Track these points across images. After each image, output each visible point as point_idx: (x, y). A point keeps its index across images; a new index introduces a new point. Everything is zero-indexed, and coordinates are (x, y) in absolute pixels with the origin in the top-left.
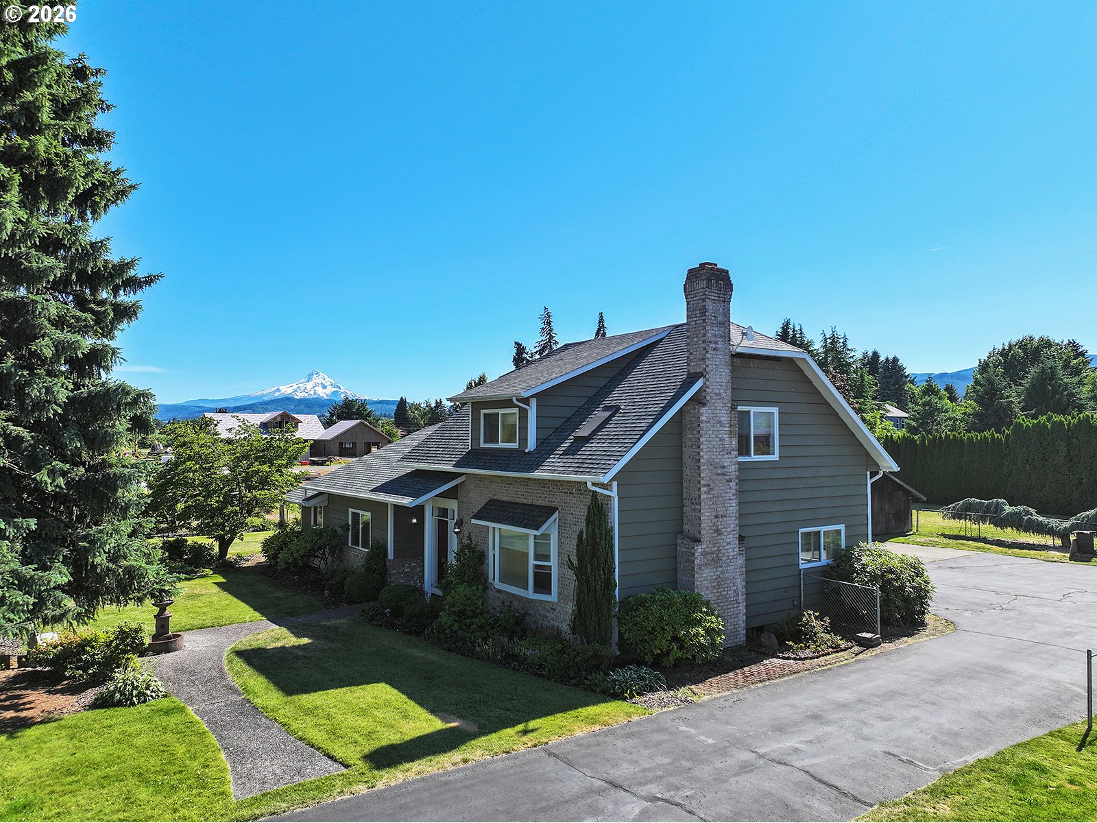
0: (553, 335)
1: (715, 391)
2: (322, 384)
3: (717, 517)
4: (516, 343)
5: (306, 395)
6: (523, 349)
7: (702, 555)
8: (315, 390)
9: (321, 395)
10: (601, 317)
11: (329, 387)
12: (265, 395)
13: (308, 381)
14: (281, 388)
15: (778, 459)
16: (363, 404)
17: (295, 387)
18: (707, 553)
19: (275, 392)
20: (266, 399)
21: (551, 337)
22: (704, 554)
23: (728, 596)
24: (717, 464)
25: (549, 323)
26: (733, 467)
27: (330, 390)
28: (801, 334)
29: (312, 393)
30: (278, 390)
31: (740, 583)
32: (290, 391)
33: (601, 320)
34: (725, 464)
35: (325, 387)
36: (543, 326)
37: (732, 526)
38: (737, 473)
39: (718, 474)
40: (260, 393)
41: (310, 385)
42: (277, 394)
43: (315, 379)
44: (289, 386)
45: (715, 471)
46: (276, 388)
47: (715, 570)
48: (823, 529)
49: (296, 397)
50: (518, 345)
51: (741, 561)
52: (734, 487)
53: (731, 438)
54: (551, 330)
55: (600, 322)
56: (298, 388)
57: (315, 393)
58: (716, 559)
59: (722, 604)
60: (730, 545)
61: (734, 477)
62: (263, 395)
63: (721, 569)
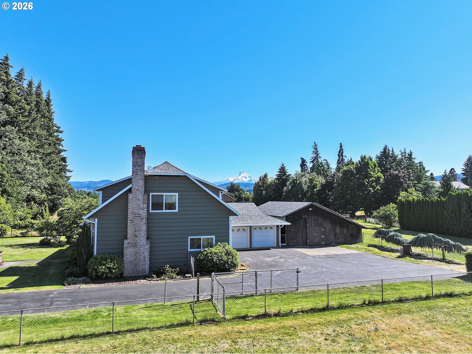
0: (318, 154)
1: (136, 188)
2: (245, 176)
3: (135, 231)
4: (301, 158)
5: (239, 181)
6: (305, 160)
7: (127, 243)
8: (242, 179)
9: (245, 181)
10: (341, 145)
11: (248, 178)
12: (223, 182)
13: (239, 176)
14: (229, 179)
15: (177, 211)
16: (238, 185)
17: (234, 178)
18: (130, 243)
19: (227, 180)
20: (223, 183)
21: (318, 155)
22: (129, 243)
23: (140, 258)
24: (136, 213)
25: (316, 149)
26: (144, 214)
27: (248, 179)
28: (393, 151)
29: (241, 180)
30: (228, 180)
31: (147, 254)
32: (232, 180)
33: (341, 146)
34: (140, 213)
35: (246, 178)
36: (314, 150)
37: (143, 234)
38: (146, 216)
39: (137, 217)
40: (221, 181)
41: (240, 177)
42: (227, 181)
43: (242, 175)
44: (232, 178)
45: (135, 215)
46: (227, 179)
47: (134, 249)
48: (202, 237)
49: (235, 182)
50: (302, 159)
51: (148, 246)
52: (144, 221)
53: (144, 204)
54: (317, 152)
55: (340, 147)
56: (236, 178)
57: (242, 181)
58: (135, 245)
59: (137, 261)
60: (142, 240)
61: (145, 218)
62: (222, 182)
63: (137, 249)
